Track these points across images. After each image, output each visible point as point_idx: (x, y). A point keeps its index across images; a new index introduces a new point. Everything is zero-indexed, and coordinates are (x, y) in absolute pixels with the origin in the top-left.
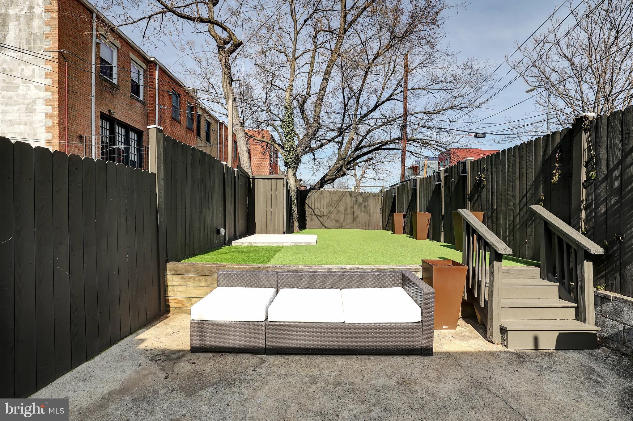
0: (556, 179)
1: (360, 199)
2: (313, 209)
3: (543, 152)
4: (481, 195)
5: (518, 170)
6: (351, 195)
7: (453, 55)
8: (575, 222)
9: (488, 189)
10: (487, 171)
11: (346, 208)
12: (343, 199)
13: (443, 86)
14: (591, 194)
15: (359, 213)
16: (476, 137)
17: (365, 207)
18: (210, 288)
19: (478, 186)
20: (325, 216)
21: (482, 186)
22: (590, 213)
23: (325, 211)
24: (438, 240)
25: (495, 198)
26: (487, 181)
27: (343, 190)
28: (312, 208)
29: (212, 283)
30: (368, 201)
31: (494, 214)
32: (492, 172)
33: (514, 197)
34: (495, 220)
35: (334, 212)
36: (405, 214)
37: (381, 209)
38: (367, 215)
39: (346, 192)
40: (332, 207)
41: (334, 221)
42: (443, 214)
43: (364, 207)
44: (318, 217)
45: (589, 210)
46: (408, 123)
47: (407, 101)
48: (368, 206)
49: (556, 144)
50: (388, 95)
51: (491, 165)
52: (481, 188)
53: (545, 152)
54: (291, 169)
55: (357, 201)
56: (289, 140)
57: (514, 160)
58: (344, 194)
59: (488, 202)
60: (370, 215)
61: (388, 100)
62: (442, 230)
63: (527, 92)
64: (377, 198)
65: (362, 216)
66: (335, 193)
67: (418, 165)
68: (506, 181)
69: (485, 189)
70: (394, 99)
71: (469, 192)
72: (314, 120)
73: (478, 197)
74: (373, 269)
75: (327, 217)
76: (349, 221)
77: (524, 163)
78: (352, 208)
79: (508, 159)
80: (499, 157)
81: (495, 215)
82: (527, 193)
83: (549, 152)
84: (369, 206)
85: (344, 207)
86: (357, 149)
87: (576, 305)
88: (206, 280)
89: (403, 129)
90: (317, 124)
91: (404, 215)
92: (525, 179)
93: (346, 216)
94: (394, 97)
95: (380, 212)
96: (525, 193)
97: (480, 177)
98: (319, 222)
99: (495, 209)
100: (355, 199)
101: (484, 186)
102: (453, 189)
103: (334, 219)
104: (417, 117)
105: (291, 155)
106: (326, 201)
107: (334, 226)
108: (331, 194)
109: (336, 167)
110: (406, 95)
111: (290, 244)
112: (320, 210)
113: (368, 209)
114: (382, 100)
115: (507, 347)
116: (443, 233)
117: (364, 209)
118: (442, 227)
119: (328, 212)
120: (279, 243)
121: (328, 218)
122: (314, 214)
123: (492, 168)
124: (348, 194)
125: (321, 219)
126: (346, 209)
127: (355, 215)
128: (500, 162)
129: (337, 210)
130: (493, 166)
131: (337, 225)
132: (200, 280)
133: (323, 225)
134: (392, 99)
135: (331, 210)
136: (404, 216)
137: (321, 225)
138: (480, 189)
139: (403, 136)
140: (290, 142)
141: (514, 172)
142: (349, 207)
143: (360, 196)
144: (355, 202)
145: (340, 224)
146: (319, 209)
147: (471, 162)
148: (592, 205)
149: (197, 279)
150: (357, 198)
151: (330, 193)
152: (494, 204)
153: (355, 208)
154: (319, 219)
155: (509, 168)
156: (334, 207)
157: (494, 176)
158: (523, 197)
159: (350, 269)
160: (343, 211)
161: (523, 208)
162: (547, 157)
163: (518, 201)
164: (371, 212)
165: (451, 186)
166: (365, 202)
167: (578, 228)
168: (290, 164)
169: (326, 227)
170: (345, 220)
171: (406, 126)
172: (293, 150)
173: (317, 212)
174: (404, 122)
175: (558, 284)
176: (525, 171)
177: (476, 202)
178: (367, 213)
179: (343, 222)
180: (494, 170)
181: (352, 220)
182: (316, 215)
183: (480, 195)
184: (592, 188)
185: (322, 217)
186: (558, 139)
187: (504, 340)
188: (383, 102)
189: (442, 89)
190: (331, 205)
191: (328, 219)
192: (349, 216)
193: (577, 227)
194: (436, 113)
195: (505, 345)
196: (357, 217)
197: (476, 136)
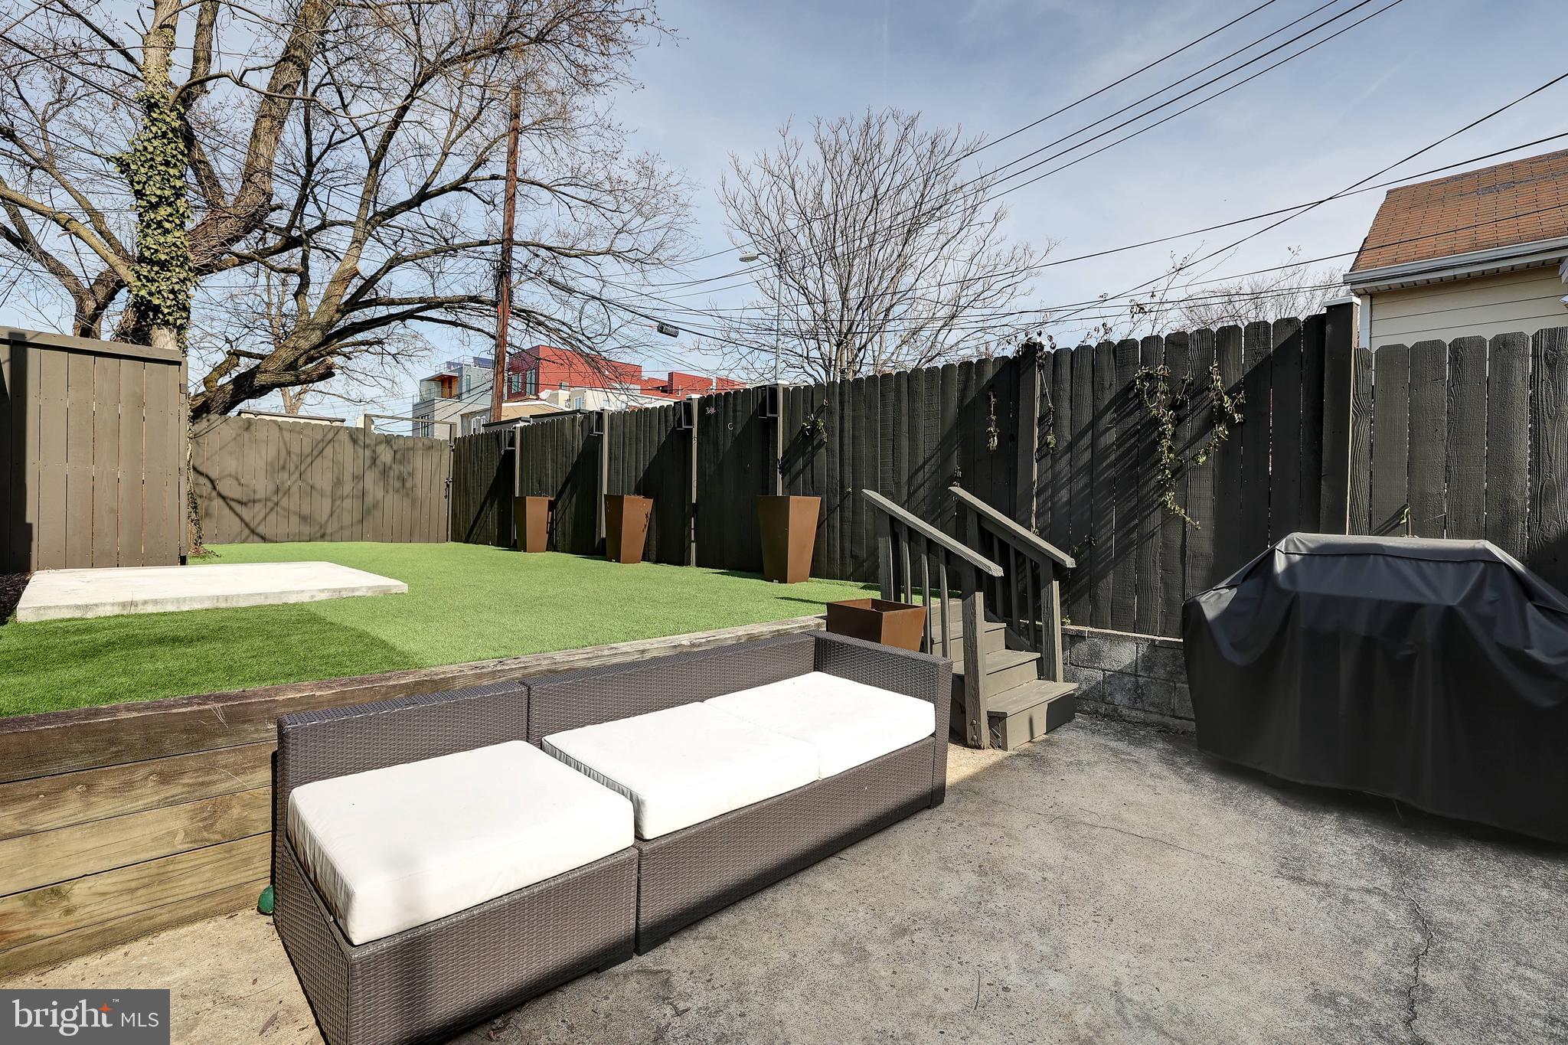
0: (994, 442)
1: (386, 456)
2: (213, 476)
3: (958, 391)
4: (812, 462)
5: (905, 419)
6: (355, 441)
7: (620, 132)
8: (1022, 518)
9: (833, 451)
10: (831, 413)
11: (338, 479)
12: (328, 451)
13: (593, 197)
14: (1045, 472)
15: (380, 494)
16: (661, 332)
17: (402, 479)
18: (188, 806)
19: (804, 443)
20: (259, 501)
21: (815, 443)
22: (1045, 502)
23: (262, 486)
24: (681, 561)
25: (848, 470)
26: (831, 435)
27: (328, 423)
28: (207, 477)
29: (202, 784)
30: (409, 462)
31: (846, 502)
32: (842, 418)
33: (896, 470)
34: (848, 514)
35: (295, 489)
36: (553, 499)
37: (448, 486)
38: (407, 502)
39: (339, 429)
40: (286, 475)
41: (294, 519)
42: (694, 501)
43: (398, 478)
44: (233, 504)
45: (1042, 498)
46: (514, 264)
47: (514, 208)
48: (409, 474)
49: (985, 381)
50: (458, 176)
51: (842, 403)
52: (813, 448)
53: (963, 392)
54: (171, 331)
55: (374, 460)
56: (167, 225)
57: (899, 399)
58: (330, 436)
59: (830, 477)
60: (414, 502)
61: (456, 187)
62: (693, 539)
63: (742, 260)
64: (436, 454)
65: (392, 504)
66: (298, 429)
67: (456, 374)
68: (876, 438)
69: (823, 450)
70: (470, 191)
71: (780, 455)
72: (249, 180)
73: (805, 467)
74: (739, 638)
75: (270, 504)
76: (347, 519)
77: (921, 407)
78: (358, 478)
79: (882, 395)
80: (861, 389)
81: (849, 503)
82: (925, 463)
83: (972, 394)
84: (411, 475)
85: (328, 476)
86: (354, 304)
87: (1038, 655)
88: (165, 779)
89: (501, 277)
90: (263, 199)
91: (549, 501)
92: (921, 436)
93: (338, 503)
94: (468, 185)
95: (443, 493)
96: (921, 462)
97: (814, 424)
98: (238, 520)
99: (849, 492)
100: (368, 453)
101: (821, 444)
102: (729, 444)
103: (295, 513)
104: (537, 256)
105: (175, 280)
106: (263, 452)
107: (295, 535)
108: (286, 434)
109: (295, 348)
110: (512, 190)
111: (312, 597)
112: (242, 481)
113: (409, 485)
114: (437, 184)
115: (1006, 750)
116: (693, 545)
117: (398, 484)
118: (693, 531)
119: (271, 488)
120: (266, 595)
121: (272, 509)
122: (214, 494)
123: (842, 409)
124: (344, 437)
125: (244, 512)
126: (338, 483)
127: (369, 499)
128: (862, 398)
129: (308, 484)
130: (846, 405)
131: (306, 530)
132: (129, 785)
133: (253, 531)
134: (465, 189)
135: (283, 483)
136: (552, 506)
137: (247, 532)
138: (810, 449)
139: (502, 296)
140: (167, 232)
141: (897, 423)
142: (348, 477)
143: (383, 446)
144: (368, 462)
145: (317, 528)
146: (237, 479)
147: (786, 390)
148: (1049, 487)
149: (106, 783)
150: (374, 452)
151: (280, 429)
152: (846, 482)
153: (370, 478)
154: (239, 512)
155: (884, 413)
156: (297, 475)
157: (848, 425)
158: (917, 471)
159: (693, 645)
160: (328, 489)
161: (915, 491)
162: (968, 401)
163: (905, 478)
164: (418, 492)
165: (721, 439)
166: (400, 463)
167: (1029, 528)
168: (166, 311)
169: (264, 539)
170: (335, 515)
171: (510, 270)
172: (181, 266)
173: (227, 488)
174: (504, 259)
175: (1005, 625)
176: (922, 422)
177: (798, 475)
178: (407, 495)
179: (327, 522)
180: (848, 412)
181: (357, 516)
182: (224, 498)
183: (810, 462)
184: (1048, 461)
185: (251, 504)
186: (989, 373)
187: (998, 737)
188: (443, 191)
189: (590, 203)
190: (284, 468)
191: (273, 514)
192: (347, 503)
193: (1027, 524)
194: (576, 256)
195: (1000, 747)
196: (374, 506)
197: (661, 330)
